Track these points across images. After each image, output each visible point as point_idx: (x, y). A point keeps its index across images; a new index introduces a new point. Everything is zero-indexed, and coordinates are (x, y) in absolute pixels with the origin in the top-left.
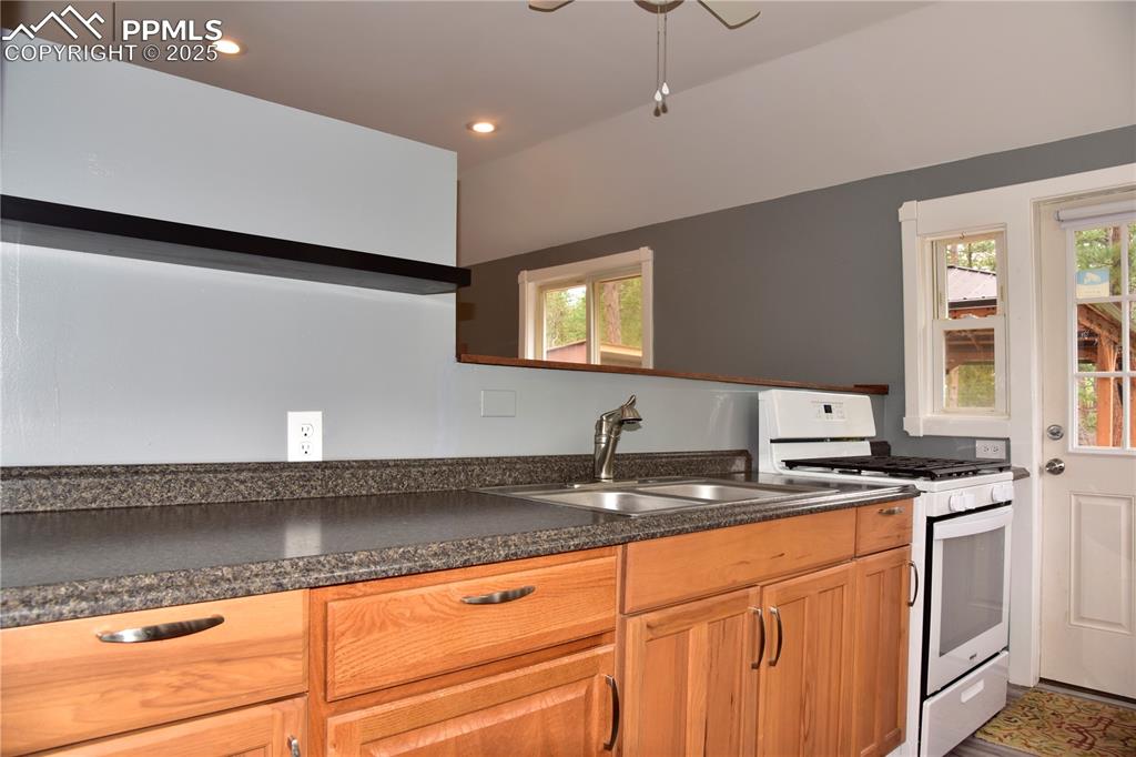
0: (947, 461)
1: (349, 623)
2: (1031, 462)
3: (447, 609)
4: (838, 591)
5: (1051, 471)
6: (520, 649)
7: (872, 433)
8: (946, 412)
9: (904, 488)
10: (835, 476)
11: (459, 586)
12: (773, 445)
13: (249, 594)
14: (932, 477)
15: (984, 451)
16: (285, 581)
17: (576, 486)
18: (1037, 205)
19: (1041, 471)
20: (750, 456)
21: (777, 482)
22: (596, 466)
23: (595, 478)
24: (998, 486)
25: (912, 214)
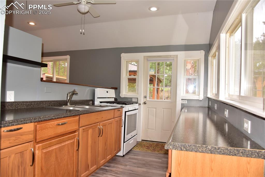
0: (128, 102)
1: (40, 128)
2: (141, 102)
3: (55, 126)
4: (111, 124)
5: (144, 104)
6: (65, 133)
7: (115, 97)
8: (128, 93)
9: (121, 106)
10: (109, 104)
11: (56, 122)
12: (98, 99)
13: (27, 123)
14: (126, 104)
15: (134, 100)
16: (32, 121)
17: (64, 106)
18: (144, 57)
19: (143, 103)
20: (93, 101)
21: (98, 105)
22: (67, 102)
23: (67, 105)
24: (136, 106)
25: (123, 55)
